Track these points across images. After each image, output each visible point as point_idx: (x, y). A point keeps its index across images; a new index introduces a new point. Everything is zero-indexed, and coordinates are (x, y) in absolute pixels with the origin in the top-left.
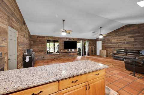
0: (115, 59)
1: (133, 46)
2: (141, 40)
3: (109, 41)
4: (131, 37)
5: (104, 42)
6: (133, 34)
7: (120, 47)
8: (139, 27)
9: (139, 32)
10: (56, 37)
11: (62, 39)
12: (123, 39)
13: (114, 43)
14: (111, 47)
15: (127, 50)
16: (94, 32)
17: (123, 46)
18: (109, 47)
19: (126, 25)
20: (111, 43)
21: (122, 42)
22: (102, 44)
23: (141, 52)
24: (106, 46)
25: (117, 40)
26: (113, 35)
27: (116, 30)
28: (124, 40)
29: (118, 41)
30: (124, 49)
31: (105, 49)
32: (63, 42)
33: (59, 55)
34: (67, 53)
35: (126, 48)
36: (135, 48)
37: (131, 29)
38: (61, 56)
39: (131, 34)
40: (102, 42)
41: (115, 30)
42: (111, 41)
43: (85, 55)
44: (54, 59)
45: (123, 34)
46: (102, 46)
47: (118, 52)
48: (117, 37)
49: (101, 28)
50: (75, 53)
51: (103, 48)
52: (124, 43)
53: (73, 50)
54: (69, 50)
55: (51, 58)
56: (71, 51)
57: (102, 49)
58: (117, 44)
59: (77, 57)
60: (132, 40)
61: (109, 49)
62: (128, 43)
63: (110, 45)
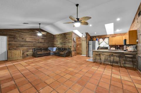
1: (44, 45)
2: (47, 42)
3: (23, 38)
4: (42, 39)
7: (35, 45)
13: (29, 42)
15: (41, 48)
17: (38, 45)
20: (26, 42)
25: (32, 39)
26: (28, 33)
28: (39, 40)
30: (38, 47)
35: (40, 46)
36: (45, 46)
42: (26, 39)
48: (32, 36)
52: (38, 42)
58: (33, 43)
62: (41, 42)
63: (24, 43)
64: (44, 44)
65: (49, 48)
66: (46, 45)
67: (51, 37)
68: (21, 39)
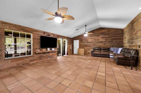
0: (94, 56)
2: (110, 40)
3: (86, 40)
4: (103, 38)
5: (81, 41)
6: (105, 35)
7: (95, 45)
8: (109, 31)
9: (108, 34)
10: (26, 27)
11: (37, 33)
12: (97, 39)
13: (91, 42)
14: (88, 46)
15: (101, 48)
16: (77, 29)
17: (98, 45)
18: (86, 46)
19: (100, 28)
20: (88, 42)
21: (97, 41)
22: (79, 43)
23: (110, 49)
24: (83, 45)
27: (93, 31)
28: (99, 40)
29: (93, 40)
30: (98, 47)
31: (82, 48)
32: (39, 38)
33: (31, 58)
34: (44, 53)
37: (104, 31)
38: (36, 58)
39: (103, 35)
40: (80, 41)
41: (91, 31)
42: (88, 40)
43: (64, 54)
44: (23, 65)
45: (98, 35)
46: (80, 45)
47: (94, 50)
48: (93, 37)
49: (86, 26)
50: (54, 53)
51: (81, 46)
52: (98, 42)
53: (53, 49)
54: (49, 49)
55: (15, 65)
56: (51, 51)
57: (80, 48)
58: (93, 43)
59: (57, 58)
60: (104, 40)
61: (86, 48)
62: (101, 42)
63: (87, 43)
64: (105, 44)
65: (111, 48)
66: (108, 45)
67: (116, 33)
68: (85, 41)
